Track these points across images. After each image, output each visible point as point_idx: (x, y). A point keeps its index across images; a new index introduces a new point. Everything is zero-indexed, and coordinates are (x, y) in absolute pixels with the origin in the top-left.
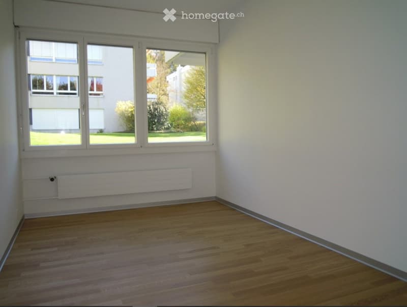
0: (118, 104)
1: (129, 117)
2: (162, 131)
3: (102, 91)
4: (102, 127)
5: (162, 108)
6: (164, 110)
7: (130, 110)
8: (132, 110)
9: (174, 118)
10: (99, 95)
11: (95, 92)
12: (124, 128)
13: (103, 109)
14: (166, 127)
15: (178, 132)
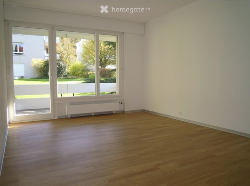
0: (32, 60)
1: (39, 68)
2: (62, 78)
3: (23, 51)
4: (23, 75)
5: (62, 63)
6: (63, 64)
7: (40, 64)
8: (41, 64)
9: (75, 70)
10: (21, 54)
11: (18, 52)
12: (37, 76)
13: (24, 63)
14: (64, 75)
15: (73, 78)
